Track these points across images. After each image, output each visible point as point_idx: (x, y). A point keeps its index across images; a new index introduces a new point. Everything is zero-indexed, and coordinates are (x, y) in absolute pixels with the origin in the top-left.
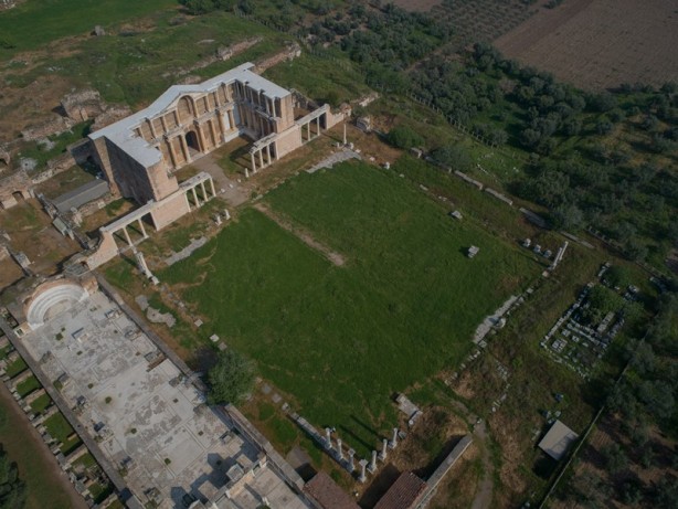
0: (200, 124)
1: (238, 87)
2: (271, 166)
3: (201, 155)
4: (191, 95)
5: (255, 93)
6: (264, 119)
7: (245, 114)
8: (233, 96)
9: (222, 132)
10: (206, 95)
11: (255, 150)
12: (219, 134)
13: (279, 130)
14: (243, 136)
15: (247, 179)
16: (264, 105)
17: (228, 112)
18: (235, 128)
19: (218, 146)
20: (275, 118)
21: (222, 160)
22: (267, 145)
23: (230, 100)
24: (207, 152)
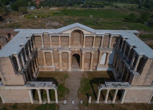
0: (83, 52)
1: (120, 40)
2: (113, 105)
3: (78, 70)
4: (83, 31)
5: (128, 46)
6: (126, 69)
7: (117, 60)
8: (114, 46)
9: (98, 64)
10: (95, 36)
11: (103, 88)
12: (96, 64)
13: (133, 83)
14: (109, 72)
15: (87, 104)
16: (131, 58)
17: (107, 54)
18: (107, 65)
19: (91, 70)
20: (135, 71)
21: (86, 80)
22: (117, 89)
23: (111, 47)
24: (82, 70)
